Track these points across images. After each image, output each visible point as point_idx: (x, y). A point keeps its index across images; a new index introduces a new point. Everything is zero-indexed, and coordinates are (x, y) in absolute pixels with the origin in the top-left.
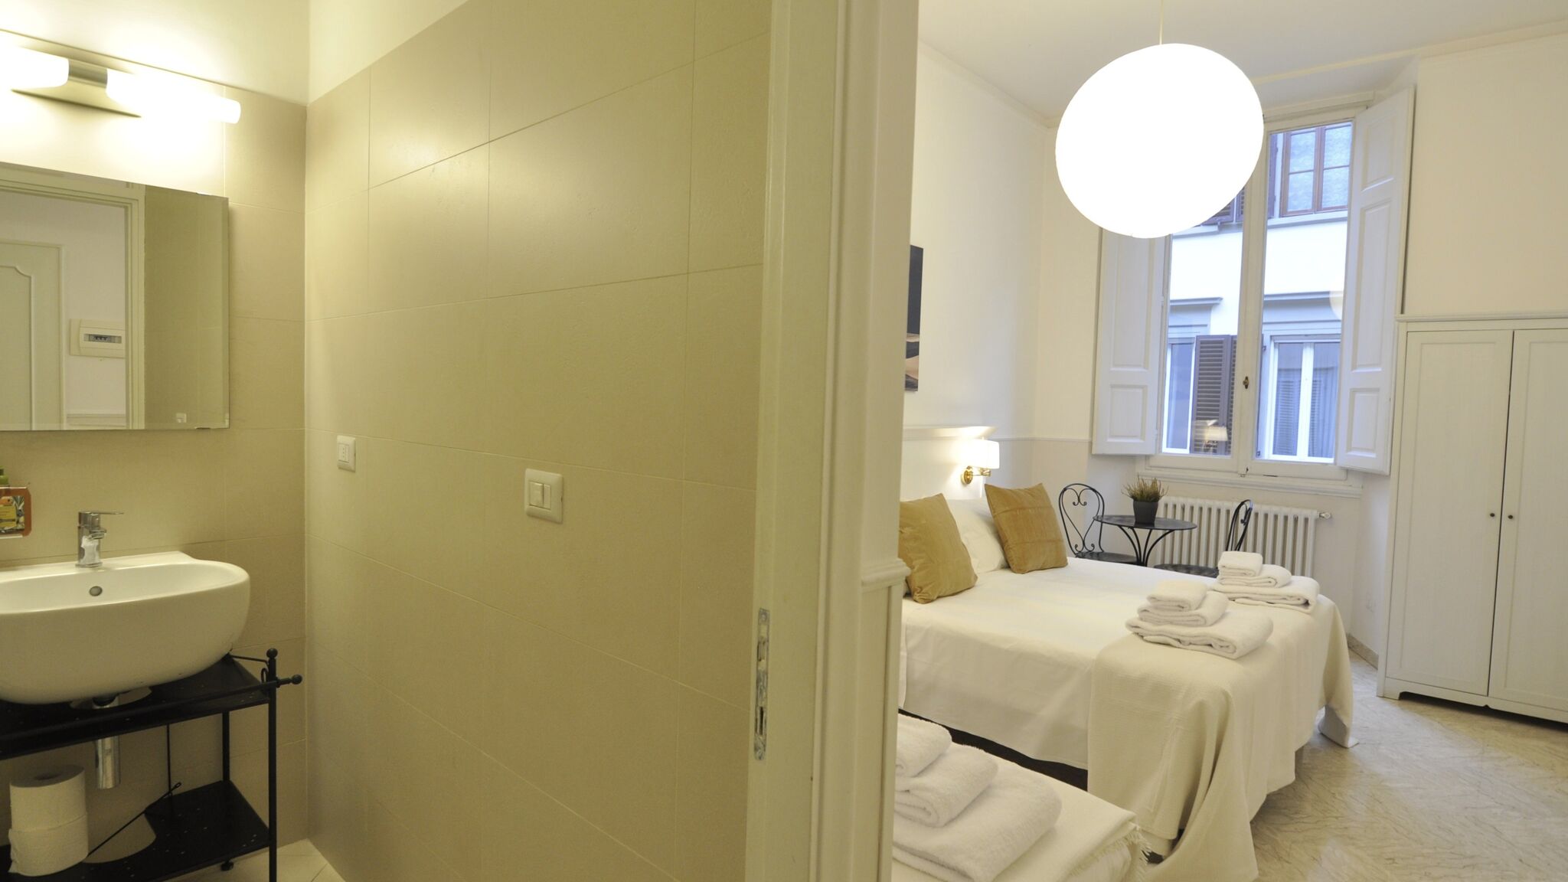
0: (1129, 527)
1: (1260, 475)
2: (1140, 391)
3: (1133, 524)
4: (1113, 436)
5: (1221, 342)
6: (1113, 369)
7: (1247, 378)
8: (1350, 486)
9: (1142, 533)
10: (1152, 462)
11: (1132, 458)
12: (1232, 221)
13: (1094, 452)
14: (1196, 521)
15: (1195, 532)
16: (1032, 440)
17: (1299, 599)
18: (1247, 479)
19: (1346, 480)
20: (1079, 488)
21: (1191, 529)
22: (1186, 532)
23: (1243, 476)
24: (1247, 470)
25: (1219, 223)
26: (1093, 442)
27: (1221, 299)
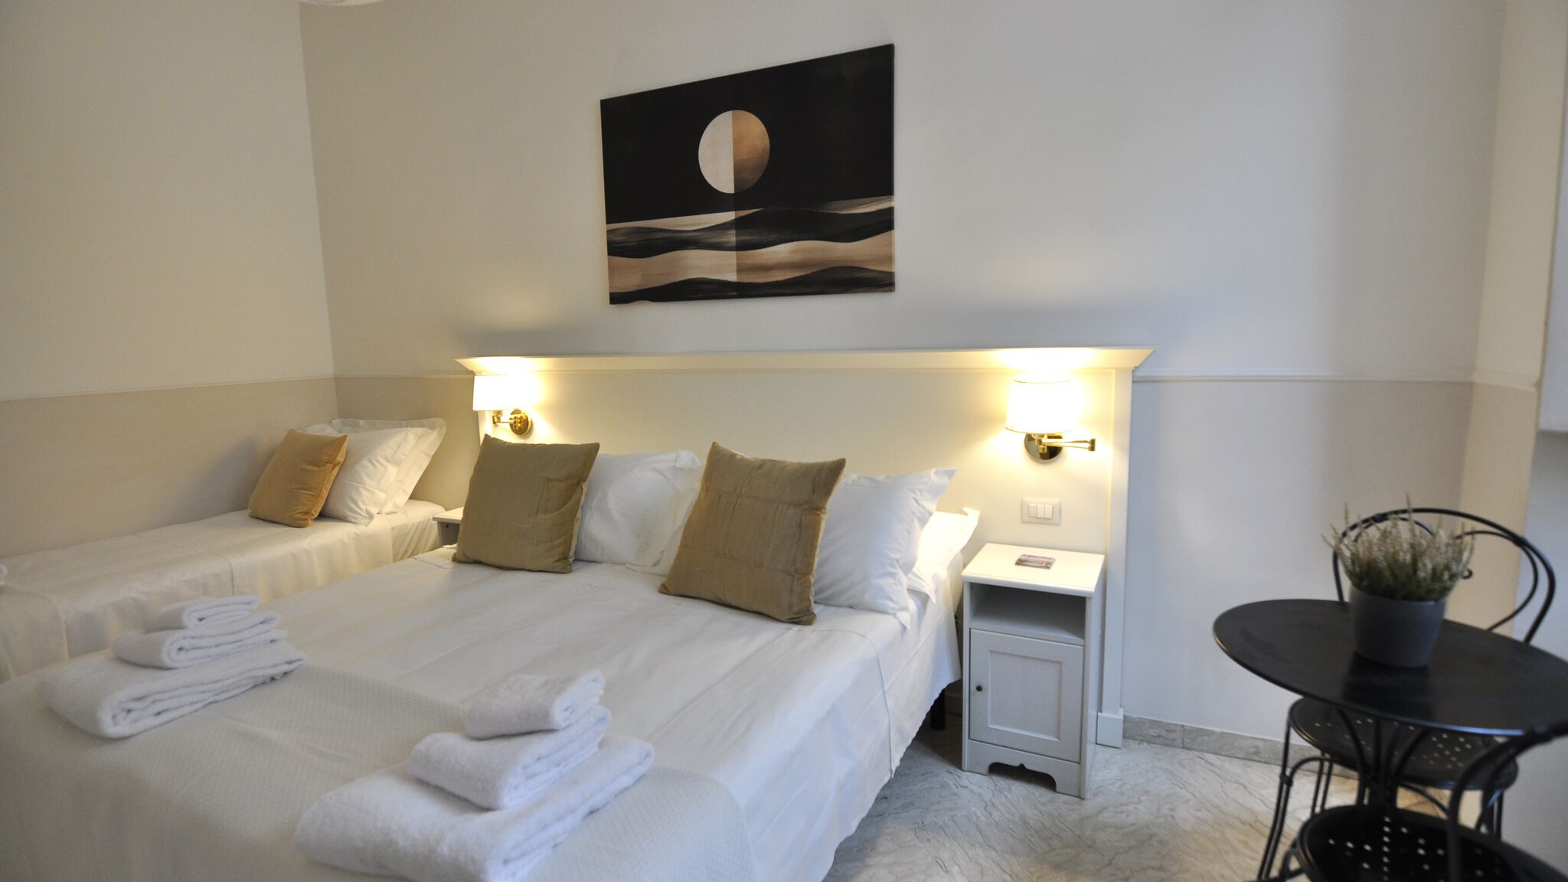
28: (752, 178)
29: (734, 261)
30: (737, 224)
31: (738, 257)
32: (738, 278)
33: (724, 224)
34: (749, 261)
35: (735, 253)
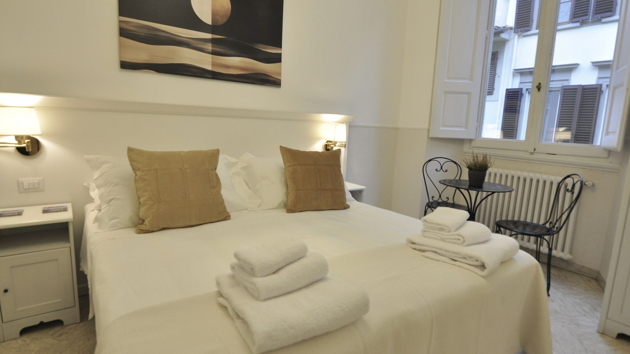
0: (465, 189)
1: (545, 153)
2: (466, 96)
3: (467, 187)
4: (444, 126)
5: (576, 89)
6: (446, 80)
7: (540, 84)
8: (611, 163)
9: (473, 193)
10: (474, 144)
11: (461, 141)
12: (589, 19)
13: (430, 136)
14: (514, 187)
15: (513, 193)
16: (398, 129)
17: (477, 261)
18: (535, 156)
19: (608, 158)
20: (442, 161)
21: (511, 191)
22: (507, 194)
23: (532, 154)
24: (535, 149)
25: (581, 21)
26: (430, 130)
27: (578, 65)
28: (222, 21)
29: (210, 60)
30: (213, 41)
31: (212, 58)
32: (212, 69)
33: (205, 39)
34: (218, 62)
35: (211, 55)
